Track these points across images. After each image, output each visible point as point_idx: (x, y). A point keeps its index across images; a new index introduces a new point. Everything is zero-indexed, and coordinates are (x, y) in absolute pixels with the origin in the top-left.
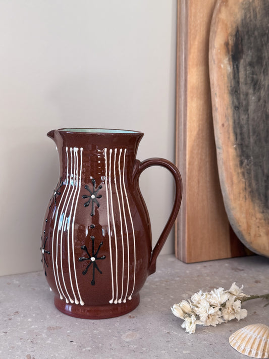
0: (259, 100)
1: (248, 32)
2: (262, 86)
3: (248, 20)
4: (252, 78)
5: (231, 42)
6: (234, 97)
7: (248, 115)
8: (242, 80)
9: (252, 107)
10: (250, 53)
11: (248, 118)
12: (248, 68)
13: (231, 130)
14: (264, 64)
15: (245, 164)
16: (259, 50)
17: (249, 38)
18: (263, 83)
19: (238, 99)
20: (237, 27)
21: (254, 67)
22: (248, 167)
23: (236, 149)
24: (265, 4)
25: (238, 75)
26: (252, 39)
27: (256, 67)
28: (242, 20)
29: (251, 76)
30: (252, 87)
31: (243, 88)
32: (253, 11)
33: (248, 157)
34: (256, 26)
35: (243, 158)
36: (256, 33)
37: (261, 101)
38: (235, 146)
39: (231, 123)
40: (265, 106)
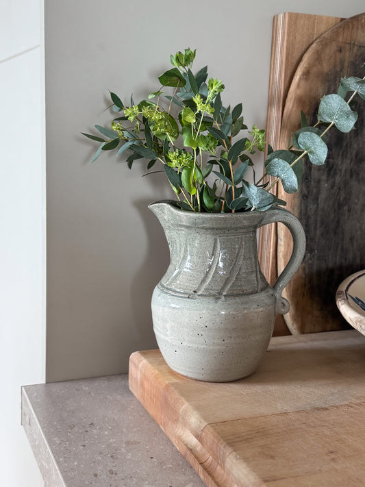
0: (333, 187)
2: (338, 171)
4: (328, 162)
6: (304, 185)
7: (318, 204)
9: (323, 196)
11: (318, 207)
14: (344, 145)
15: (307, 258)
18: (340, 168)
19: (308, 187)
22: (310, 262)
27: (334, 150)
30: (326, 173)
33: (312, 251)
37: (335, 188)
40: (339, 193)
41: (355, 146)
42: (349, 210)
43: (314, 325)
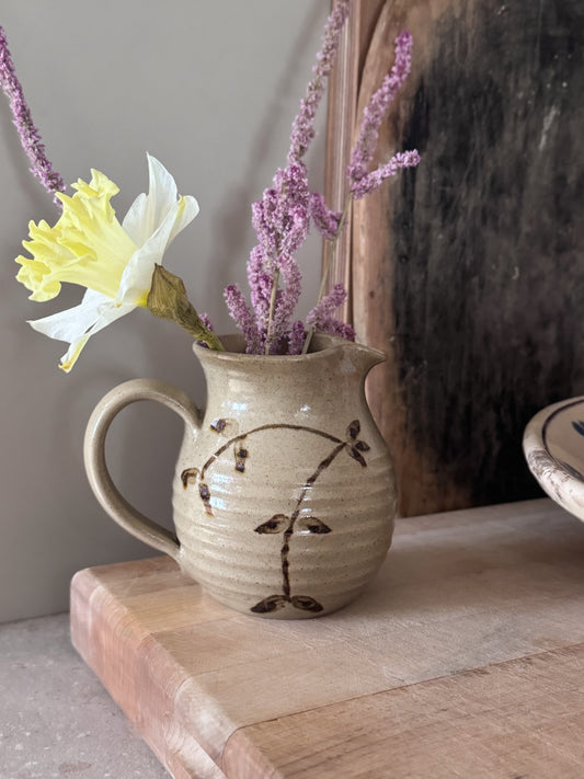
0: (452, 241)
1: (442, 90)
2: (460, 210)
3: (447, 61)
4: (443, 192)
5: (403, 114)
6: (401, 236)
7: (426, 273)
8: (419, 198)
9: (435, 256)
10: (443, 137)
11: (426, 279)
12: (435, 171)
13: (387, 306)
14: (471, 160)
15: (409, 375)
16: (464, 131)
17: (444, 104)
18: (464, 204)
19: (408, 239)
20: (422, 79)
21: (448, 169)
22: (415, 382)
23: (393, 345)
24: (487, 23)
25: (414, 187)
26: (451, 106)
27: (452, 171)
28: (434, 62)
29: (440, 188)
30: (439, 213)
31: (421, 215)
32: (461, 39)
33: (417, 361)
34: (462, 74)
35: (407, 363)
36: (461, 92)
37: (457, 242)
38: (392, 339)
39: (389, 291)
40: (463, 253)
41: (490, 163)
42: (482, 286)
43: (424, 501)
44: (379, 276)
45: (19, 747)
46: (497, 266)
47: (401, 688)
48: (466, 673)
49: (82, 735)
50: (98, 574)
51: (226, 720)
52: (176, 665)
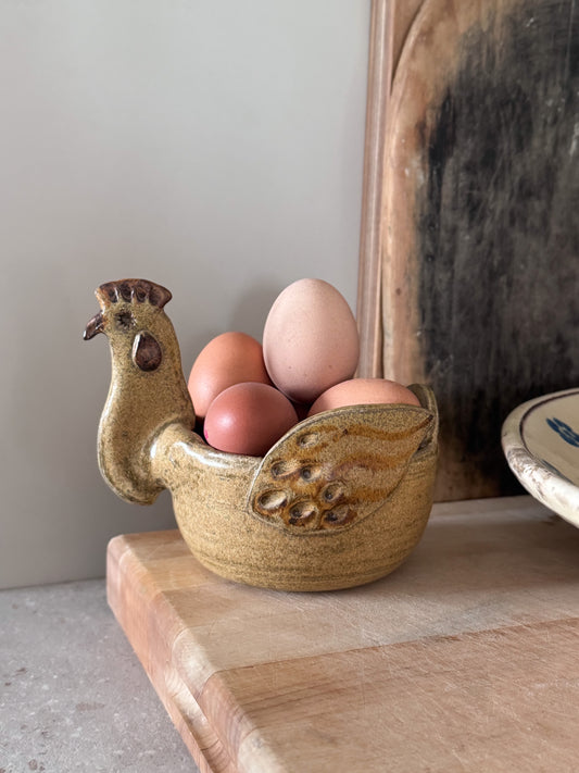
0: (479, 241)
1: (470, 99)
2: (488, 213)
3: (474, 73)
4: (470, 195)
5: (430, 122)
6: (427, 237)
7: (453, 272)
8: (446, 201)
9: (462, 256)
10: (470, 143)
11: (452, 277)
12: (462, 175)
13: (414, 303)
14: (499, 164)
15: (435, 368)
16: (491, 137)
17: (471, 112)
19: (434, 240)
20: (448, 90)
21: (475, 173)
22: (441, 375)
23: (420, 339)
24: (515, 36)
25: (440, 191)
26: (478, 114)
27: (480, 174)
28: (460, 73)
29: (467, 192)
30: (466, 216)
31: (447, 217)
32: (488, 51)
33: (443, 355)
34: (489, 84)
35: (433, 357)
36: (489, 101)
37: (484, 243)
38: (418, 334)
39: (415, 288)
40: (490, 253)
41: (518, 168)
42: (509, 284)
43: (451, 488)
44: (405, 274)
45: (45, 687)
46: (526, 266)
47: (374, 648)
48: (438, 639)
49: (102, 680)
50: (131, 540)
51: (209, 665)
52: (177, 618)
